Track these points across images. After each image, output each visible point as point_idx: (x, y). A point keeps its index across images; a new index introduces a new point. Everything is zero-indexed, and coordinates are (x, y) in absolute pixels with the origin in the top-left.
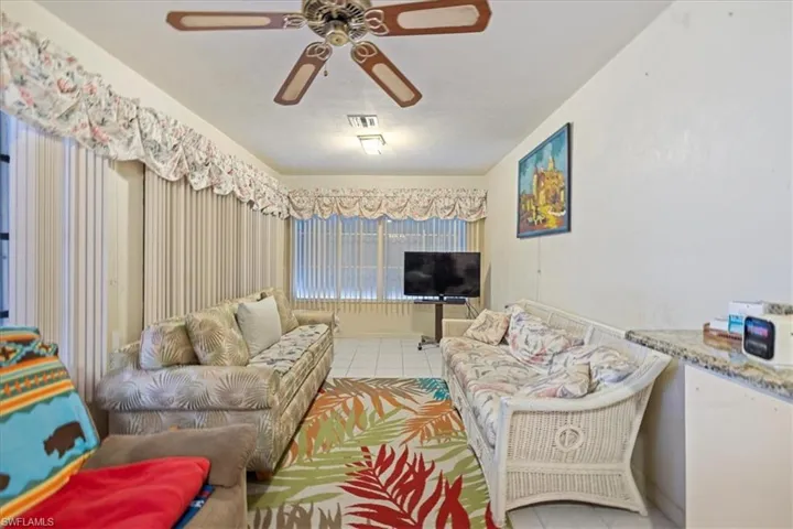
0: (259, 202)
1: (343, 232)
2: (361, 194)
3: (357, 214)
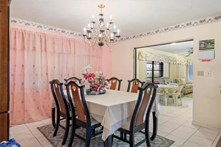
0: (182, 63)
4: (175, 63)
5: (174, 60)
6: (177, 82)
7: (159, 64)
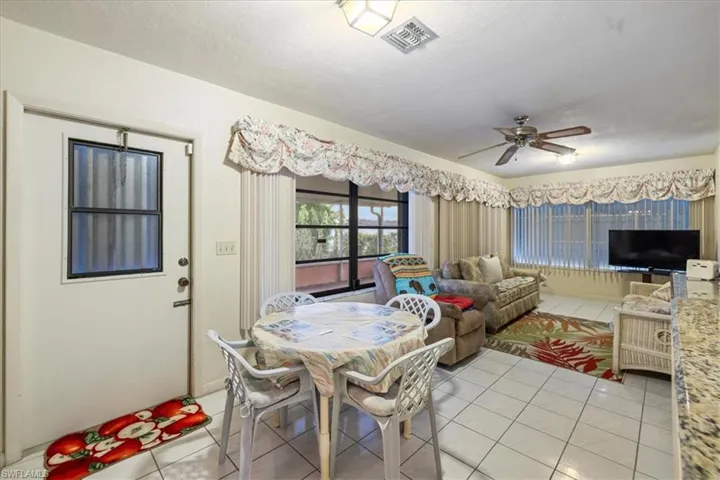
0: (490, 201)
1: (553, 215)
2: (568, 186)
3: (564, 201)
4: (460, 198)
5: (459, 185)
6: (464, 274)
7: (398, 201)
